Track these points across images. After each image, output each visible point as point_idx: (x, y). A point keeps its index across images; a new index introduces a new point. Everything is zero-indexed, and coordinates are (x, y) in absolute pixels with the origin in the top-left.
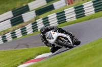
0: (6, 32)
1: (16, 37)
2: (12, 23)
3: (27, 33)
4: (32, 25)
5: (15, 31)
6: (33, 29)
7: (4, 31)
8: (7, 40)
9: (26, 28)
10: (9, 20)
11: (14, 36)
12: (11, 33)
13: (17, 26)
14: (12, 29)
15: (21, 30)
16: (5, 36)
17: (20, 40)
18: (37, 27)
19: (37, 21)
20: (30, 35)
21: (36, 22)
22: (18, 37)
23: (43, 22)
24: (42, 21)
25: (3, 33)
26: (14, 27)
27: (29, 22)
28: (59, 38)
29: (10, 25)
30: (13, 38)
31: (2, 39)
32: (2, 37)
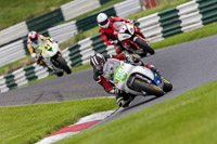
0: (14, 67)
1: (36, 77)
6: (72, 60)
7: (10, 65)
8: (16, 85)
11: (31, 75)
14: (27, 61)
16: (13, 76)
18: (81, 56)
19: (79, 43)
21: (79, 46)
22: (39, 78)
23: (93, 45)
24: (91, 42)
25: (7, 70)
30: (29, 79)
31: (7, 83)
32: (6, 78)
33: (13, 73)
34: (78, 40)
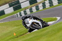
0: (26, 8)
1: (33, 11)
2: (30, 3)
3: (39, 9)
4: (42, 4)
5: (32, 8)
6: (43, 7)
7: (25, 8)
8: (27, 14)
9: (38, 6)
10: (28, 1)
11: (31, 11)
12: (30, 9)
13: (33, 5)
14: (30, 7)
15: (36, 7)
16: (26, 11)
17: (35, 13)
18: (46, 5)
19: (45, 2)
20: (41, 10)
22: (34, 12)
23: (49, 2)
25: (24, 9)
26: (31, 5)
27: (40, 3)
28: (33, 23)
29: (29, 4)
30: (31, 12)
31: (24, 13)
32: (24, 12)
33: (26, 10)
34: (45, 1)
